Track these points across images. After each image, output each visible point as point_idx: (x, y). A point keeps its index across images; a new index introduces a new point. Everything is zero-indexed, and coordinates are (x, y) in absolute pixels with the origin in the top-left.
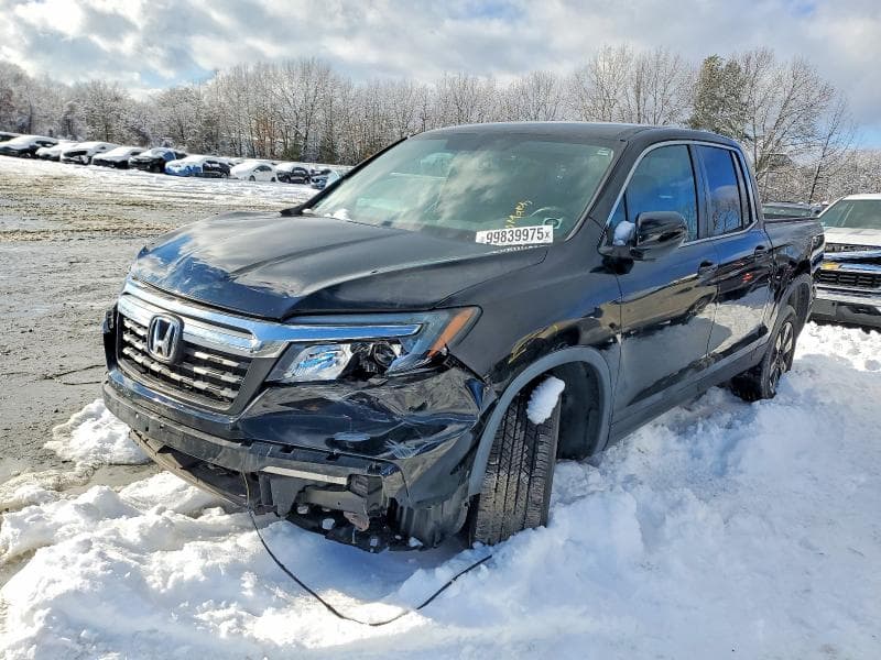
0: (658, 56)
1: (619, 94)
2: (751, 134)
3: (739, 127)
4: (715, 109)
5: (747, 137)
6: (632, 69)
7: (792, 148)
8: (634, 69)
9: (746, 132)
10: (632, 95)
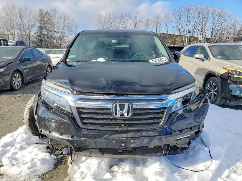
0: (25, 8)
1: (15, 18)
2: (57, 31)
3: (53, 29)
4: (45, 24)
5: (56, 32)
6: (17, 10)
7: (68, 35)
8: (18, 10)
9: (56, 30)
10: (19, 19)
